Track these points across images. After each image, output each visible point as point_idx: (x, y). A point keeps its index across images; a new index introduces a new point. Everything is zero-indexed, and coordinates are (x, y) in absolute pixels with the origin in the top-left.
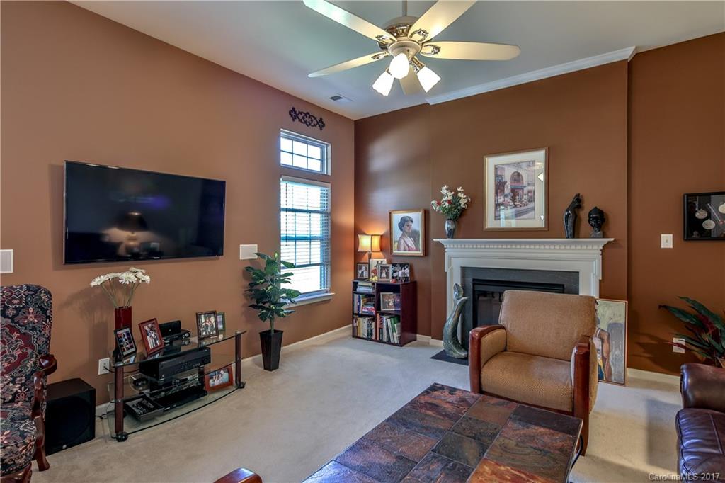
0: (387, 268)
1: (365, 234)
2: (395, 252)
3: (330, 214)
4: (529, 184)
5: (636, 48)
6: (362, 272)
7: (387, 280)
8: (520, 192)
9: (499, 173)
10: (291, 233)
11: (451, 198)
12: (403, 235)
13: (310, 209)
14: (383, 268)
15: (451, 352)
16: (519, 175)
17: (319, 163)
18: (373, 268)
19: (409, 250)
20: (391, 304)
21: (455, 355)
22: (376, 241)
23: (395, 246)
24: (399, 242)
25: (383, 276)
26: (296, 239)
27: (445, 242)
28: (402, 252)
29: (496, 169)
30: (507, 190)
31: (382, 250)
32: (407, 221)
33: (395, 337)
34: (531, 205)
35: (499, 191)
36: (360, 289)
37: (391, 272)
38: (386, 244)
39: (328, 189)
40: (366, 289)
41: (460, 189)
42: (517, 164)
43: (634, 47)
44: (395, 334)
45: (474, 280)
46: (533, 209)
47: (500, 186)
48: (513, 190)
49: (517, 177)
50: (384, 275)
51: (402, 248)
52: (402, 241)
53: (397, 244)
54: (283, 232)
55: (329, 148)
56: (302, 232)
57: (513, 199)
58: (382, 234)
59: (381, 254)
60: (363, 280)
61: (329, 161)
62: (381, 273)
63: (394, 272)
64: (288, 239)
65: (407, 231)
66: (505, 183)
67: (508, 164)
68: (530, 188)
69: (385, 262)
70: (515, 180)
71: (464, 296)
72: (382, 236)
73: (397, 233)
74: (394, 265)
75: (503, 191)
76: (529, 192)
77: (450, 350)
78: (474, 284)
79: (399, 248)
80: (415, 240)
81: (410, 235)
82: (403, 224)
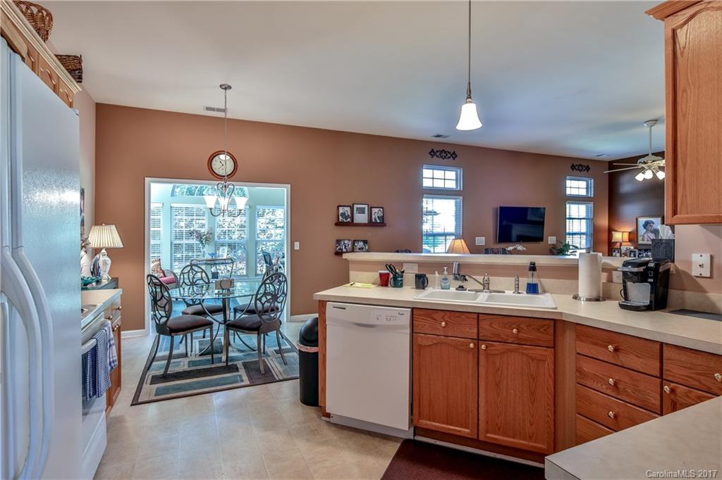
0: (635, 252)
1: (616, 231)
2: (640, 242)
3: (592, 219)
6: (616, 254)
10: (571, 231)
12: (647, 231)
13: (580, 217)
14: (631, 252)
17: (585, 190)
18: (623, 252)
22: (626, 236)
23: (640, 238)
24: (643, 236)
26: (573, 234)
28: (645, 242)
31: (630, 240)
32: (650, 223)
37: (637, 254)
38: (633, 238)
39: (591, 205)
50: (632, 255)
51: (646, 239)
52: (646, 236)
54: (567, 231)
55: (593, 181)
56: (575, 230)
58: (630, 231)
59: (629, 243)
61: (592, 189)
62: (630, 255)
63: (640, 254)
64: (569, 234)
65: (650, 229)
69: (632, 248)
72: (630, 233)
73: (642, 231)
74: (639, 250)
79: (643, 240)
80: (655, 234)
81: (652, 232)
82: (646, 225)
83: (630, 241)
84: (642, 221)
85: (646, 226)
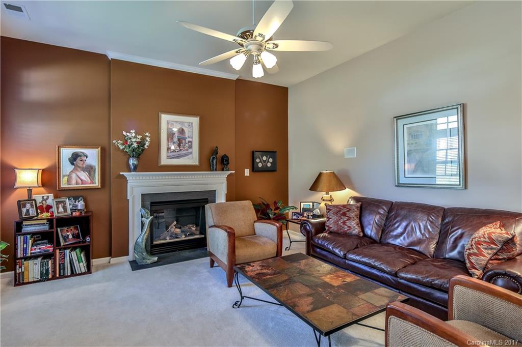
4: (189, 137)
5: (240, 76)
6: (28, 211)
7: (66, 214)
8: (184, 141)
9: (170, 127)
11: (139, 140)
12: (75, 169)
15: (145, 261)
16: (183, 130)
19: (82, 184)
20: (70, 237)
21: (149, 262)
23: (63, 181)
24: (69, 176)
25: (60, 211)
27: (128, 175)
28: (73, 185)
29: (168, 123)
30: (175, 139)
32: (80, 156)
33: (81, 267)
34: (190, 150)
35: (170, 139)
36: (26, 229)
40: (40, 227)
41: (147, 134)
42: (182, 123)
43: (238, 76)
44: (81, 264)
45: (151, 203)
46: (191, 153)
47: (170, 135)
48: (179, 140)
49: (182, 131)
50: (61, 209)
51: (74, 182)
52: (74, 176)
53: (66, 178)
57: (179, 145)
58: (43, 168)
59: (42, 189)
60: (30, 219)
62: (58, 208)
65: (80, 165)
66: (174, 134)
67: (176, 122)
68: (190, 140)
69: (51, 196)
70: (180, 133)
71: (151, 216)
72: (43, 170)
73: (66, 168)
75: (172, 139)
76: (189, 142)
77: (144, 259)
78: (151, 206)
79: (69, 182)
80: (90, 174)
81: (84, 170)
82: (74, 158)
83: (43, 185)
84: (67, 153)
85: (75, 160)
